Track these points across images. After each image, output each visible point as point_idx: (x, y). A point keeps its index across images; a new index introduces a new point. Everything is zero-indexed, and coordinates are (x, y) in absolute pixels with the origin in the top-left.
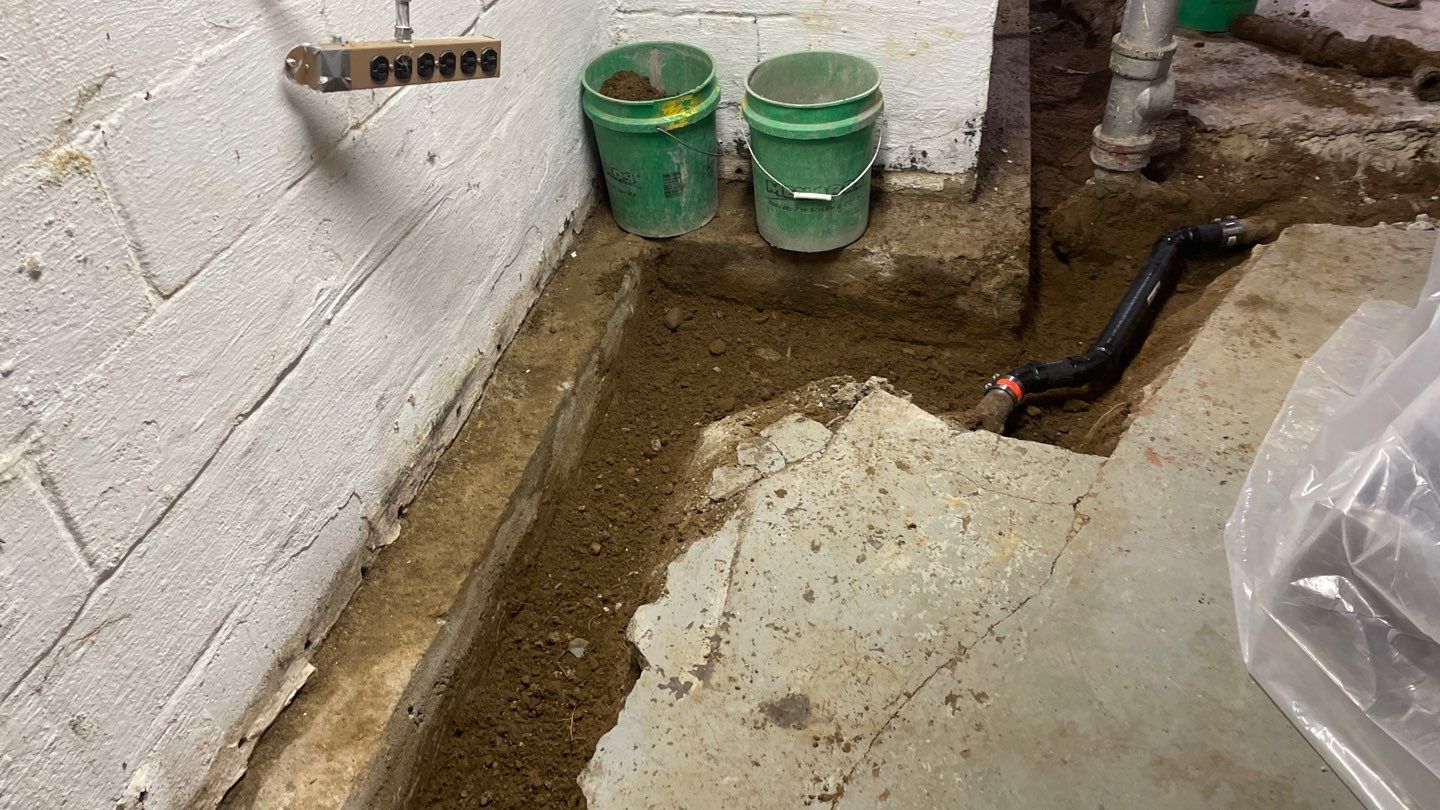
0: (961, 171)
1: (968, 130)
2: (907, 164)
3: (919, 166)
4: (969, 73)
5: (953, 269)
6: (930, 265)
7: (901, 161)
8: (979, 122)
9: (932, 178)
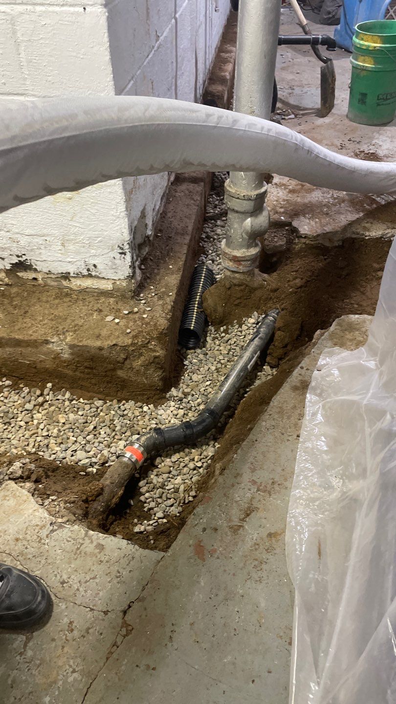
0: (122, 278)
1: (121, 251)
2: (85, 272)
3: (93, 274)
4: (113, 213)
5: (110, 353)
6: (93, 351)
7: (81, 270)
8: (126, 247)
9: (104, 281)
